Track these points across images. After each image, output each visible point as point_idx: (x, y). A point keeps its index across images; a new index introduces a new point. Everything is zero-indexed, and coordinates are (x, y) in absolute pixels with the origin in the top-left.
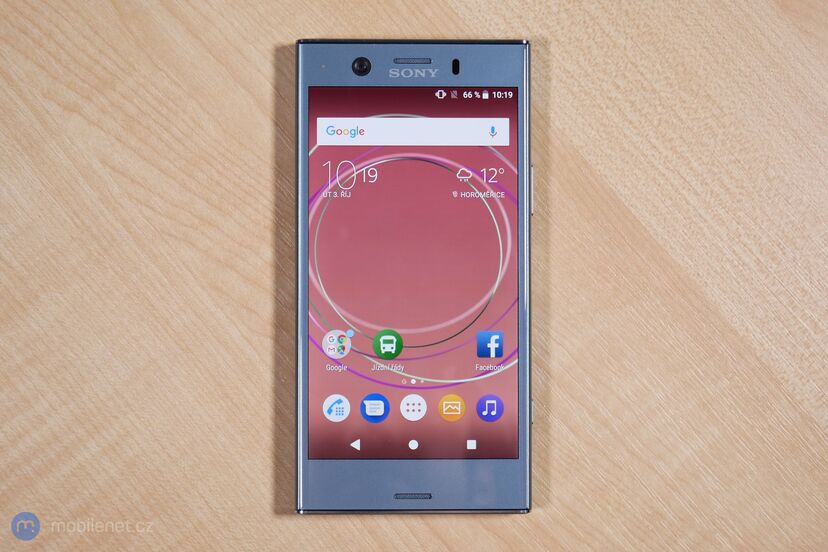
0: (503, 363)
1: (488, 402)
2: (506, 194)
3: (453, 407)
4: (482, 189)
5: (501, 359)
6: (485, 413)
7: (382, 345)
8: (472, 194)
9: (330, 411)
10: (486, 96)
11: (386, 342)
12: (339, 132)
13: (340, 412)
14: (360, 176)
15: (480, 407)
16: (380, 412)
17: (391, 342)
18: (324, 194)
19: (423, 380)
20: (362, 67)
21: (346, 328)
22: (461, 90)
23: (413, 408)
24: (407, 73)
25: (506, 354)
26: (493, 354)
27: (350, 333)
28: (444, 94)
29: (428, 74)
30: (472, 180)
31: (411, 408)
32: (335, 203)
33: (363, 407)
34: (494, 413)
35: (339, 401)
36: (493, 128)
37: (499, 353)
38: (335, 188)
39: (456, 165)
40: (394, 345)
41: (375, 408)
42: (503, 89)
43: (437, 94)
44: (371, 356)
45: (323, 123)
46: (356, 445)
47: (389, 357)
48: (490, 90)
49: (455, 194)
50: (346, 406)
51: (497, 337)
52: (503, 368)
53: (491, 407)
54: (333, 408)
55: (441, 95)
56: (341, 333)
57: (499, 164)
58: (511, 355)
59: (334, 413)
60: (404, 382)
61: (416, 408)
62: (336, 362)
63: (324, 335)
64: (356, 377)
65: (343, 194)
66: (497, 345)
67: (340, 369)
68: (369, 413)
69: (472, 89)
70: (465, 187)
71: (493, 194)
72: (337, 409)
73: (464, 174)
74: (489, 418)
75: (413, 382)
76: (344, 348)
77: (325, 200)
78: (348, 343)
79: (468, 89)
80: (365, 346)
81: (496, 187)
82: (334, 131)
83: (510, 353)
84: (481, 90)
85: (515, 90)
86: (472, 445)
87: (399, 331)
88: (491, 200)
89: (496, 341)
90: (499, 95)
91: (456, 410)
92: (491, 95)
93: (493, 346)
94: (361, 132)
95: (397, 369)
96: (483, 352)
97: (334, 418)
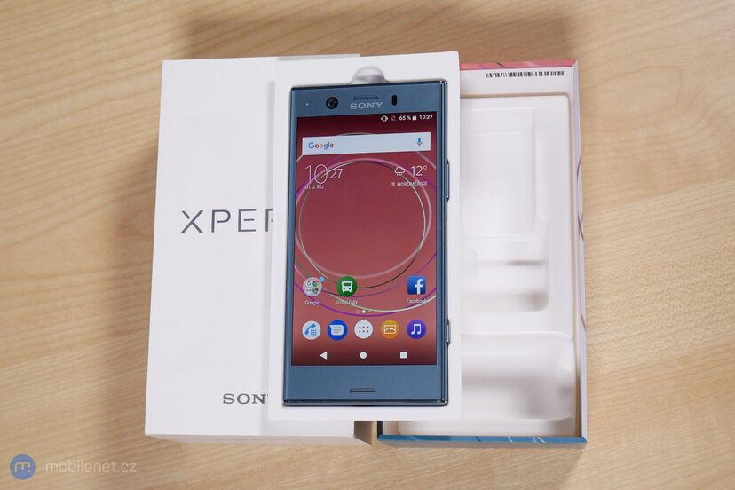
0: (426, 298)
1: (415, 325)
2: (428, 183)
3: (391, 329)
4: (412, 180)
5: (423, 296)
6: (413, 333)
7: (343, 287)
8: (405, 184)
9: (307, 333)
10: (415, 118)
11: (345, 285)
12: (317, 146)
13: (314, 333)
14: (330, 175)
15: (410, 329)
16: (341, 333)
17: (349, 284)
18: (306, 188)
19: (370, 310)
20: (333, 103)
21: (318, 276)
22: (398, 115)
23: (363, 330)
24: (362, 106)
25: (427, 292)
26: (419, 292)
27: (322, 279)
28: (387, 118)
29: (375, 105)
30: (405, 174)
31: (362, 330)
32: (313, 192)
33: (330, 328)
34: (419, 333)
35: (313, 326)
36: (419, 140)
37: (423, 290)
38: (314, 183)
39: (395, 165)
40: (351, 287)
41: (337, 330)
42: (426, 113)
43: (382, 119)
44: (336, 295)
45: (306, 141)
46: (324, 355)
47: (347, 295)
48: (418, 114)
49: (393, 184)
50: (318, 329)
51: (422, 280)
52: (425, 302)
53: (417, 329)
54: (309, 331)
55: (384, 119)
56: (315, 279)
57: (423, 163)
58: (431, 293)
59: (309, 334)
60: (358, 312)
61: (366, 329)
62: (312, 299)
63: (304, 280)
64: (325, 308)
65: (318, 187)
66: (422, 286)
67: (314, 303)
68: (333, 333)
69: (406, 114)
70: (400, 179)
71: (419, 183)
72: (311, 331)
73: (399, 170)
74: (416, 336)
75: (364, 312)
76: (317, 289)
77: (306, 191)
78: (320, 286)
79: (402, 114)
80: (332, 288)
81: (421, 179)
82: (314, 146)
83: (431, 290)
84: (411, 114)
85: (434, 113)
86: (403, 355)
87: (354, 277)
88: (418, 187)
89: (421, 283)
90: (424, 117)
91: (393, 331)
92: (418, 118)
93: (419, 286)
94: (331, 145)
95: (353, 303)
96: (412, 291)
97: (310, 337)
